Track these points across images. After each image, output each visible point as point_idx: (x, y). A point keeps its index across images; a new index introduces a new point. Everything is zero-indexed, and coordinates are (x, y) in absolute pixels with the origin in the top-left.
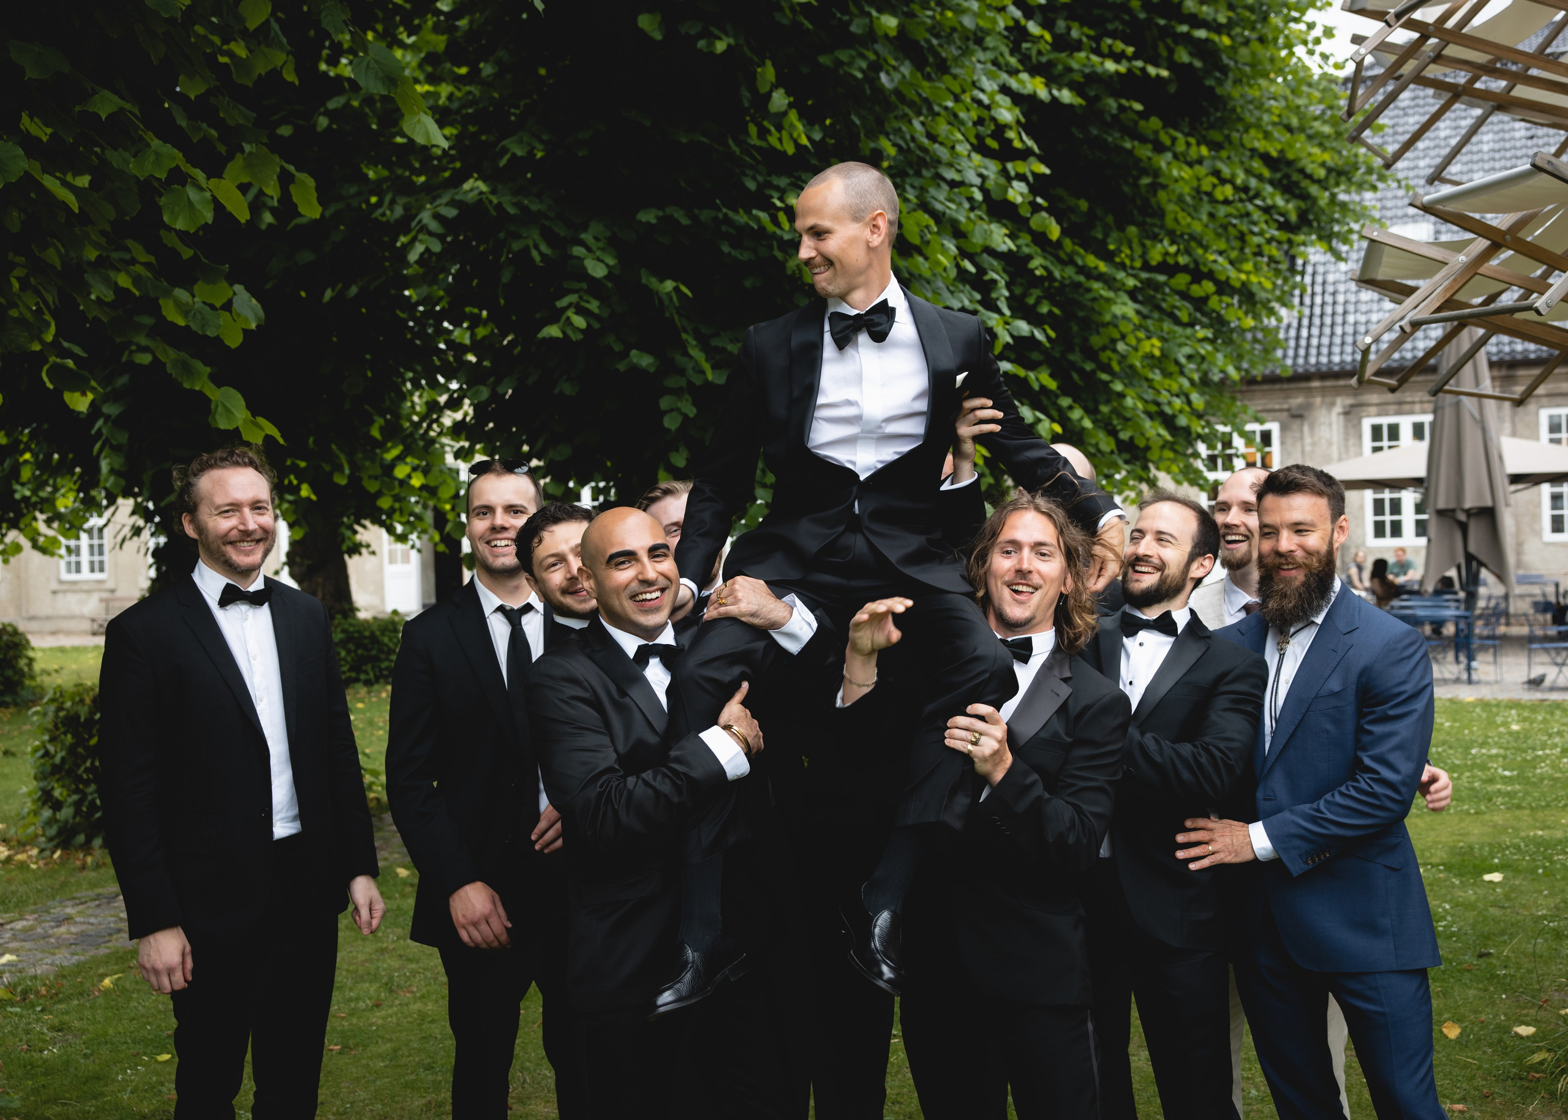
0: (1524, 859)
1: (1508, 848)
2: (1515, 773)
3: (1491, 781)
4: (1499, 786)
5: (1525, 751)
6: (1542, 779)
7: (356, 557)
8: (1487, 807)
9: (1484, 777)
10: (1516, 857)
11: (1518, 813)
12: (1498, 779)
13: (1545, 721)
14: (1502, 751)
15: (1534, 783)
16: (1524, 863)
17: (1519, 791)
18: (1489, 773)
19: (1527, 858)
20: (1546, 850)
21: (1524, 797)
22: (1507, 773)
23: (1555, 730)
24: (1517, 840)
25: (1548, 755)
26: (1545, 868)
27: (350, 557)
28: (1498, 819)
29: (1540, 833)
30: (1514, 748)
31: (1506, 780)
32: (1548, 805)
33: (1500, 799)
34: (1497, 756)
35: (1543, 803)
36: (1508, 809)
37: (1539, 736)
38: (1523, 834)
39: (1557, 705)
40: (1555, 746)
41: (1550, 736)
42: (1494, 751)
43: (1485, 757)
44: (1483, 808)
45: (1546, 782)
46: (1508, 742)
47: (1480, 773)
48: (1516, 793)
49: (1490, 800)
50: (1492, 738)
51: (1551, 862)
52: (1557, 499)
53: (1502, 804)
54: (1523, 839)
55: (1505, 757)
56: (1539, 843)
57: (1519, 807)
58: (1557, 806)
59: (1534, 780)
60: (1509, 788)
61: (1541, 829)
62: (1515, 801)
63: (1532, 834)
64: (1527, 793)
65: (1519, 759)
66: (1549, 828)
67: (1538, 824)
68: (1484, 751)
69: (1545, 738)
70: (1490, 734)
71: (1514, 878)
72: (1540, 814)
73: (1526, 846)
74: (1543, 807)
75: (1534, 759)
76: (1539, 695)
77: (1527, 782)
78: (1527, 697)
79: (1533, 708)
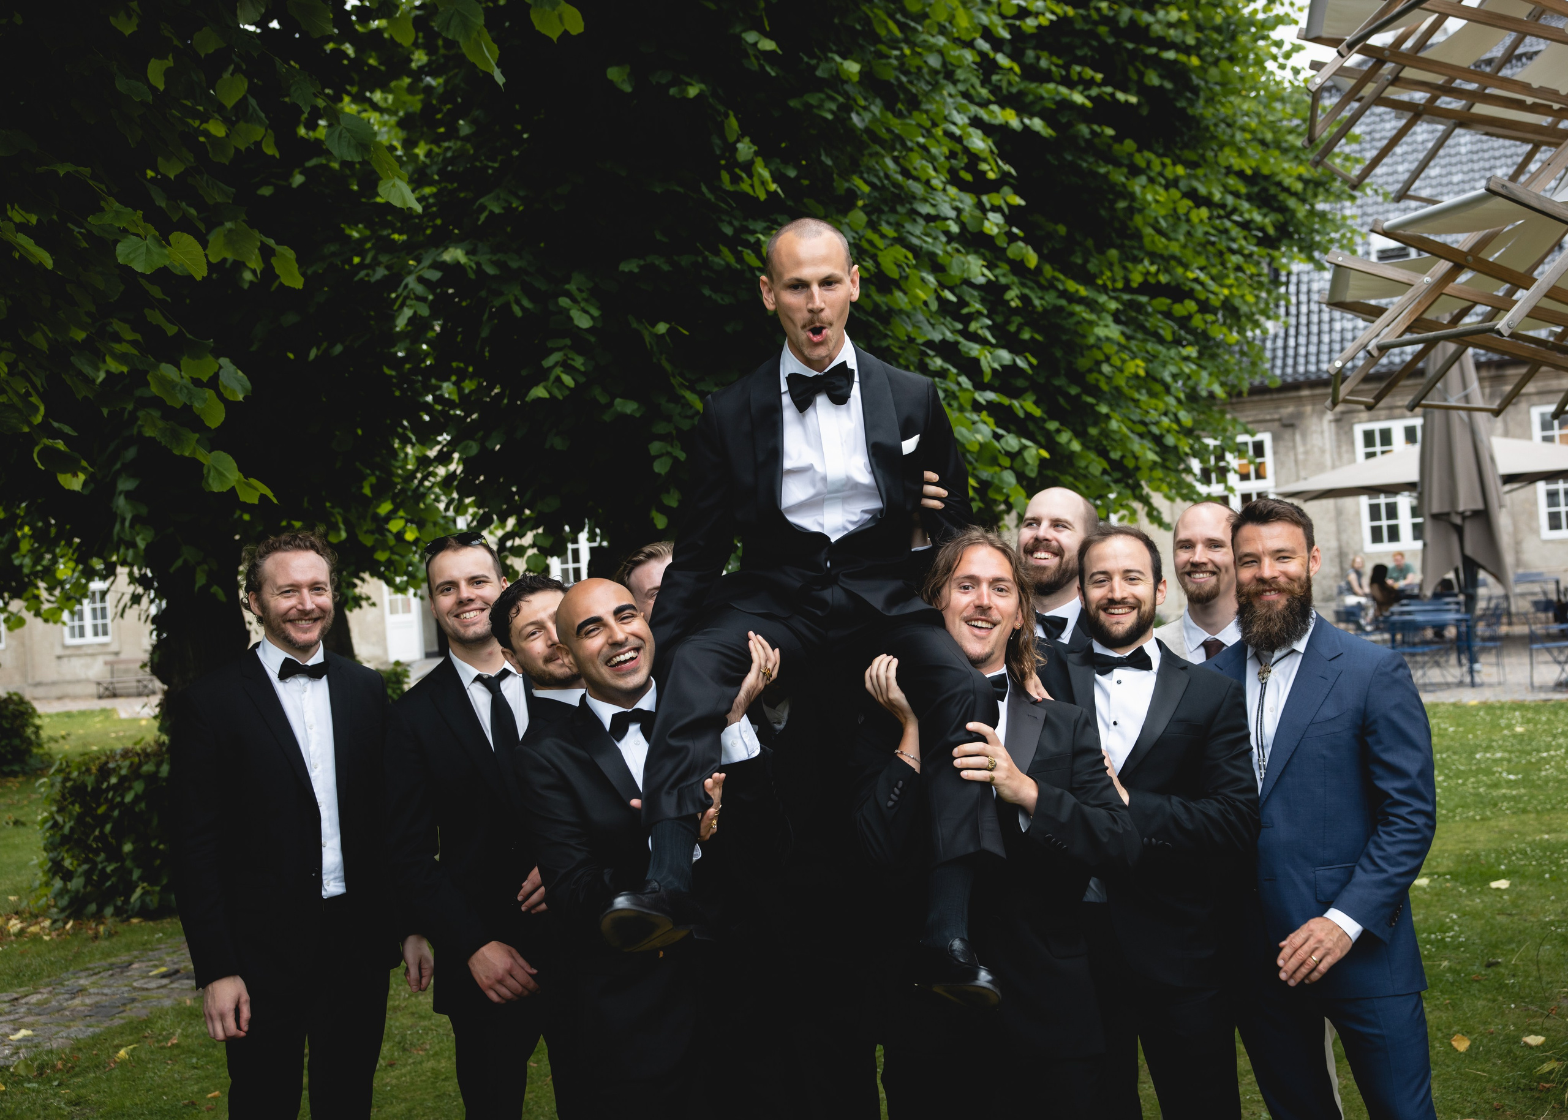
0: (1530, 864)
1: (1514, 853)
2: (1520, 776)
3: (1496, 785)
4: (1504, 791)
5: (1529, 754)
6: (1547, 781)
7: (356, 611)
8: (1492, 813)
9: (1489, 782)
10: (1522, 863)
11: (1524, 817)
12: (1503, 783)
13: (1549, 721)
14: (1506, 755)
15: (1539, 786)
16: (1531, 868)
17: (1525, 795)
18: (1493, 778)
19: (1534, 863)
20: (1552, 854)
21: (1529, 800)
22: (1512, 777)
23: (1560, 730)
24: (1523, 845)
25: (1553, 757)
26: (1551, 872)
27: (351, 611)
28: (1504, 824)
29: (1546, 836)
30: (1519, 751)
31: (1510, 784)
32: (1553, 808)
33: (1505, 804)
34: (1502, 759)
35: (1549, 806)
36: (1514, 813)
37: (1544, 738)
38: (1529, 839)
39: (1561, 705)
40: (1560, 746)
41: (1555, 737)
42: (1499, 755)
43: (1490, 762)
44: (1488, 813)
45: (1551, 784)
46: (1512, 745)
47: (1485, 778)
48: (1521, 797)
49: (1495, 805)
50: (1496, 741)
51: (1558, 866)
52: (1552, 496)
53: (1508, 809)
54: (1529, 844)
55: (1509, 761)
56: (1546, 847)
57: (1524, 811)
58: (1562, 809)
59: (1539, 782)
60: (1514, 792)
61: (1547, 833)
62: (1521, 806)
63: (1538, 838)
64: (1532, 797)
65: (1524, 762)
66: (1555, 831)
67: (1543, 828)
68: (1488, 755)
69: (1550, 739)
70: (1494, 737)
71: (1521, 884)
72: (1546, 818)
73: (1533, 850)
74: (1548, 810)
75: (1538, 761)
76: (1543, 696)
77: (1532, 785)
78: (1530, 698)
79: (1538, 708)
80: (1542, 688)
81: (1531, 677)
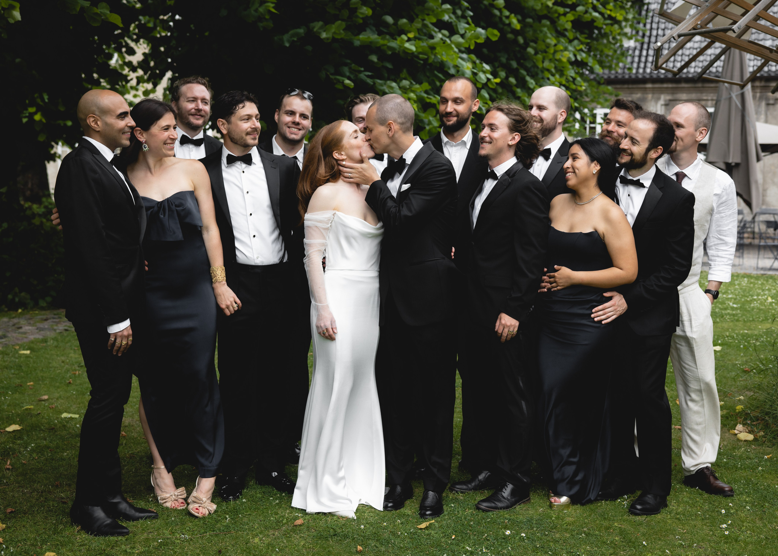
0: (735, 342)
1: (727, 337)
2: (739, 305)
3: (726, 309)
4: (729, 311)
5: (748, 297)
6: (753, 308)
7: (52, 163)
8: (720, 320)
9: (722, 307)
10: (731, 341)
11: (737, 323)
12: (730, 308)
13: (762, 284)
14: (734, 296)
16: (734, 344)
17: (739, 314)
18: (725, 306)
19: (736, 341)
20: (747, 338)
21: (741, 317)
22: (735, 306)
23: (767, 288)
24: (733, 334)
25: (759, 299)
26: (744, 346)
27: (48, 162)
28: (726, 325)
29: (746, 331)
30: (742, 295)
31: (733, 309)
32: (753, 320)
33: (728, 317)
34: (731, 298)
35: (751, 319)
36: (732, 321)
37: (757, 290)
38: (737, 332)
39: (771, 277)
42: (730, 296)
43: (724, 299)
44: (718, 320)
45: (755, 310)
46: (739, 292)
47: (720, 306)
48: (737, 314)
49: (722, 317)
50: (731, 290)
51: (749, 343)
53: (729, 319)
54: (736, 334)
55: (735, 299)
56: (743, 335)
57: (738, 320)
58: (758, 321)
59: (749, 309)
60: (734, 312)
61: (747, 330)
62: (736, 318)
63: (741, 332)
64: (743, 315)
65: (743, 300)
66: (751, 330)
67: (745, 328)
68: (725, 296)
69: (760, 291)
70: (730, 288)
71: (727, 349)
72: (749, 324)
73: (737, 336)
74: (750, 321)
75: (751, 300)
76: (762, 272)
77: (746, 310)
78: (754, 272)
79: (757, 278)
80: (762, 269)
81: (757, 264)
